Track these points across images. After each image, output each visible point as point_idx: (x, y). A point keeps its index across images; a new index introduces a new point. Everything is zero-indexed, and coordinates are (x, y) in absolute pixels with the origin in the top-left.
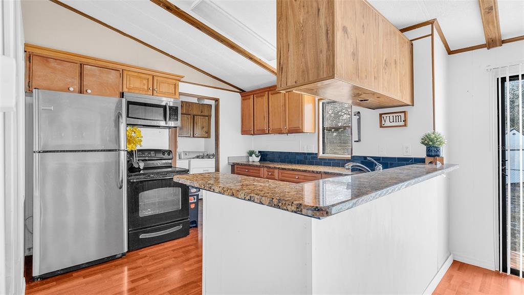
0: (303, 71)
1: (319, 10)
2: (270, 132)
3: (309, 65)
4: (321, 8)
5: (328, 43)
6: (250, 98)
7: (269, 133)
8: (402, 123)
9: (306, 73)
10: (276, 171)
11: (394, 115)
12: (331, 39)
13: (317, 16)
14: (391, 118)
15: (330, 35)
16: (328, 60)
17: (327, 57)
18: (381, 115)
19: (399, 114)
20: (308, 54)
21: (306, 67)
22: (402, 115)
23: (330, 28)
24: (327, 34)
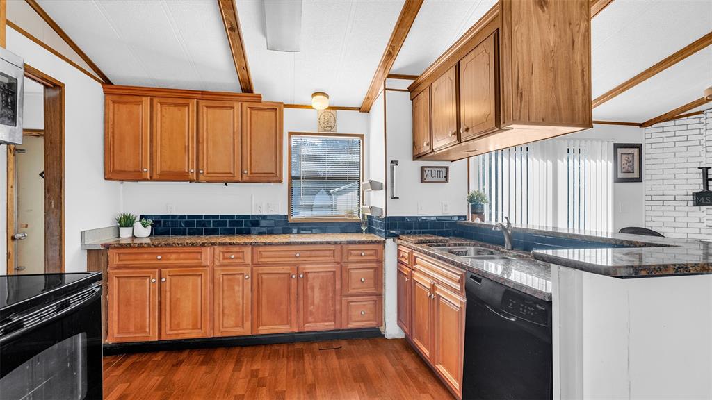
0: (554, 109)
1: (573, 42)
2: (201, 177)
3: (562, 104)
4: (576, 40)
5: (584, 85)
6: (141, 103)
7: (198, 181)
8: (444, 179)
9: (558, 112)
10: (248, 251)
11: (436, 169)
12: (587, 82)
13: (571, 47)
14: (433, 172)
15: (586, 77)
16: (584, 106)
17: (583, 102)
18: (422, 168)
19: (440, 169)
20: (560, 89)
21: (557, 103)
22: (444, 170)
23: (586, 69)
24: (583, 75)
